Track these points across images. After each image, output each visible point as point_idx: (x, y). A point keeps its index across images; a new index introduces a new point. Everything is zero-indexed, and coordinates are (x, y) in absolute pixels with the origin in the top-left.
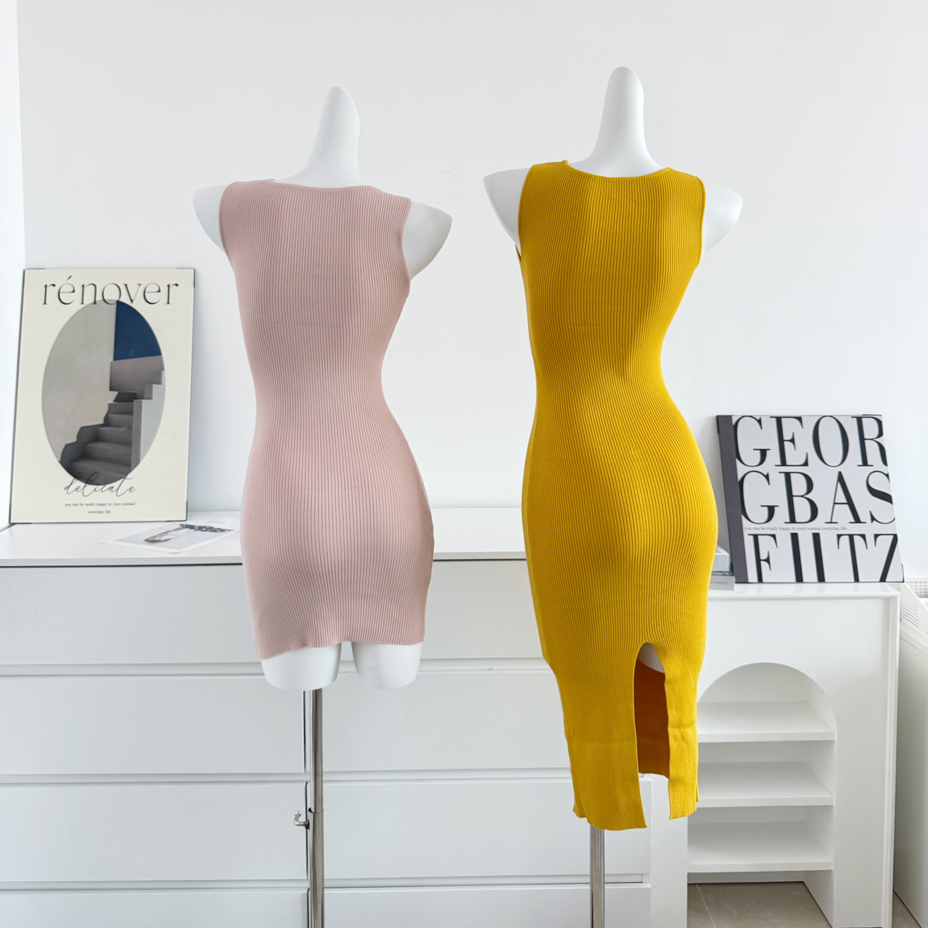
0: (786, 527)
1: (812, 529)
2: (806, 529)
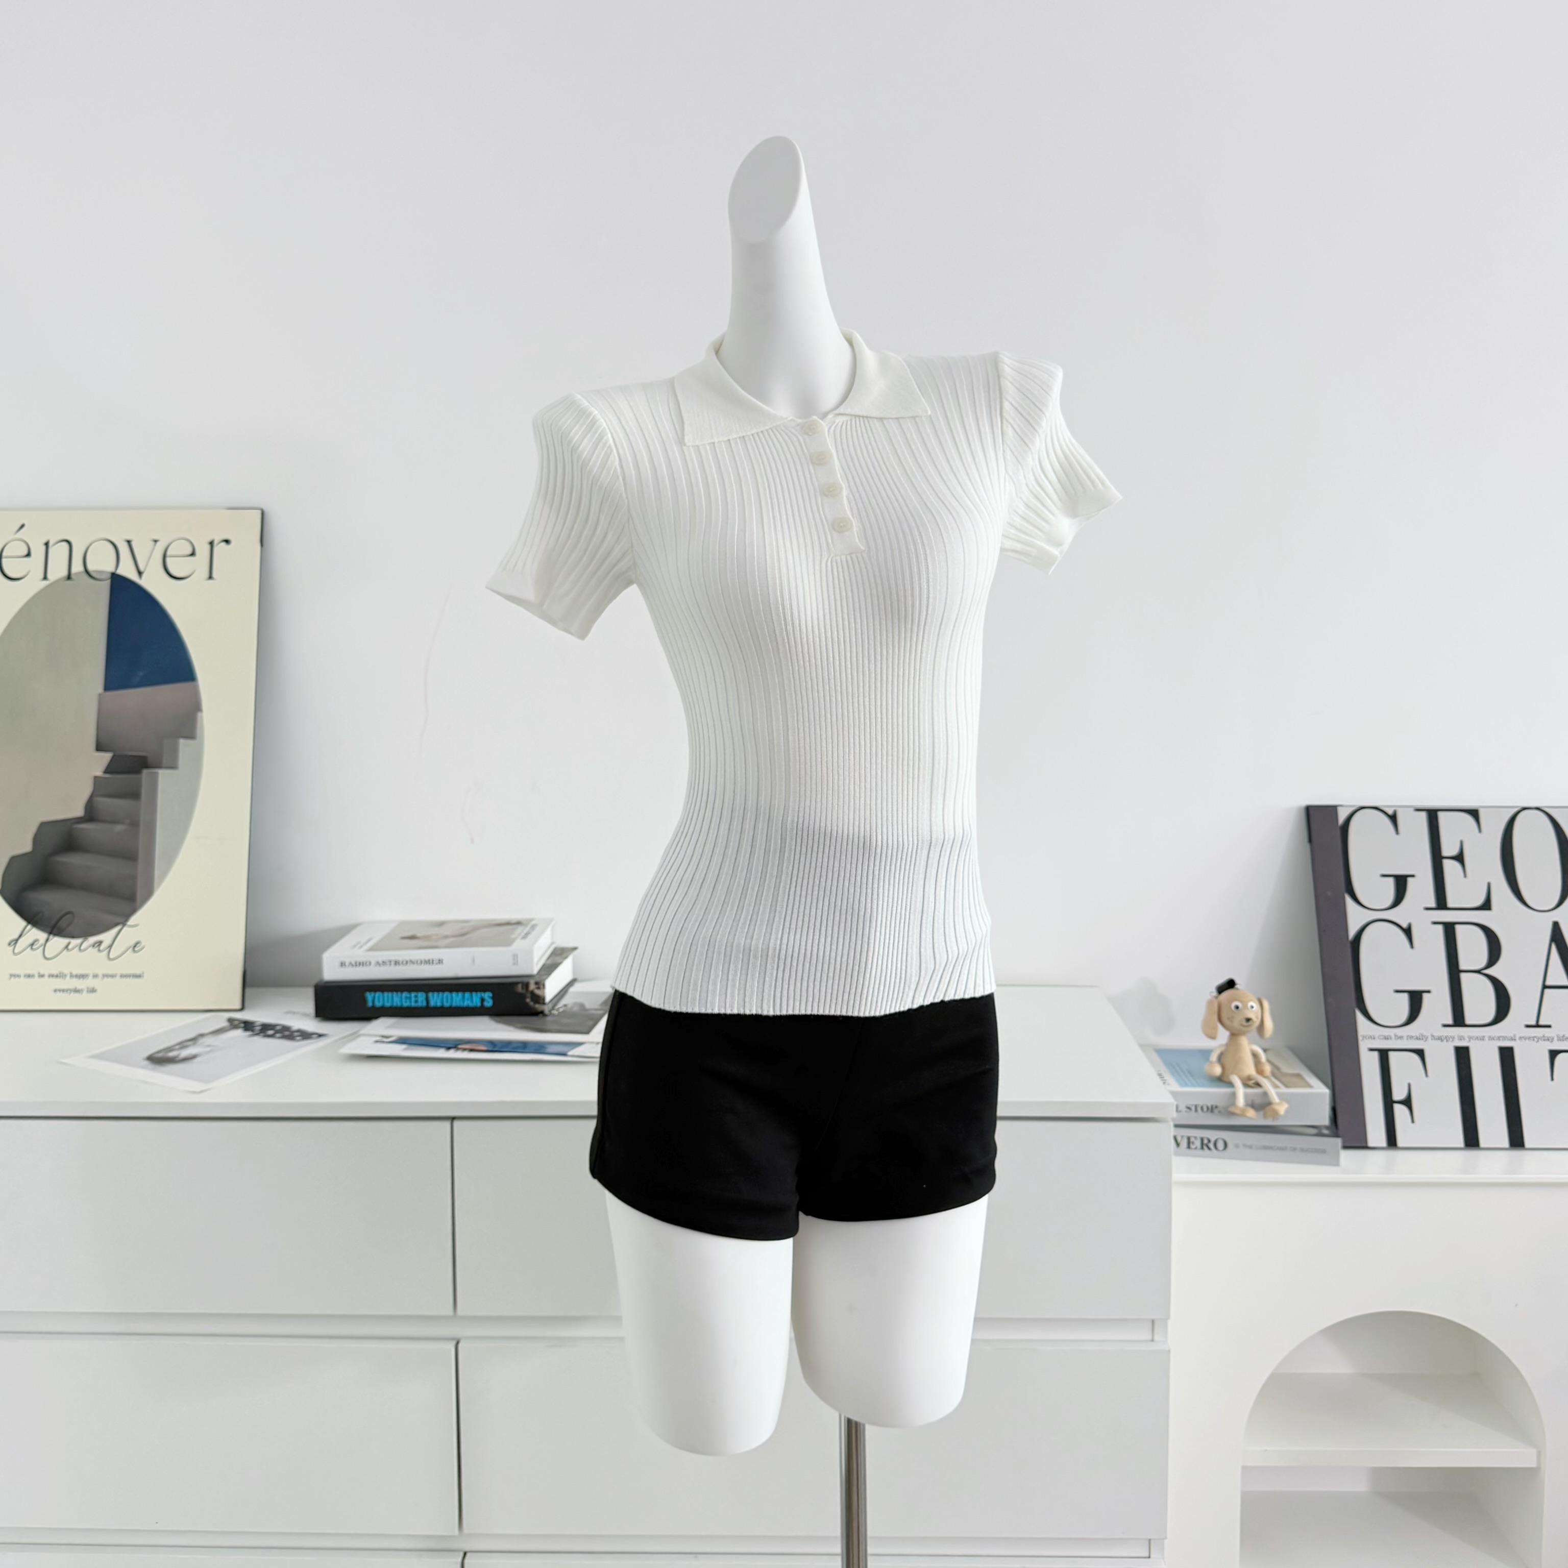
0: (1445, 1034)
1: (1499, 1038)
2: (1486, 1038)
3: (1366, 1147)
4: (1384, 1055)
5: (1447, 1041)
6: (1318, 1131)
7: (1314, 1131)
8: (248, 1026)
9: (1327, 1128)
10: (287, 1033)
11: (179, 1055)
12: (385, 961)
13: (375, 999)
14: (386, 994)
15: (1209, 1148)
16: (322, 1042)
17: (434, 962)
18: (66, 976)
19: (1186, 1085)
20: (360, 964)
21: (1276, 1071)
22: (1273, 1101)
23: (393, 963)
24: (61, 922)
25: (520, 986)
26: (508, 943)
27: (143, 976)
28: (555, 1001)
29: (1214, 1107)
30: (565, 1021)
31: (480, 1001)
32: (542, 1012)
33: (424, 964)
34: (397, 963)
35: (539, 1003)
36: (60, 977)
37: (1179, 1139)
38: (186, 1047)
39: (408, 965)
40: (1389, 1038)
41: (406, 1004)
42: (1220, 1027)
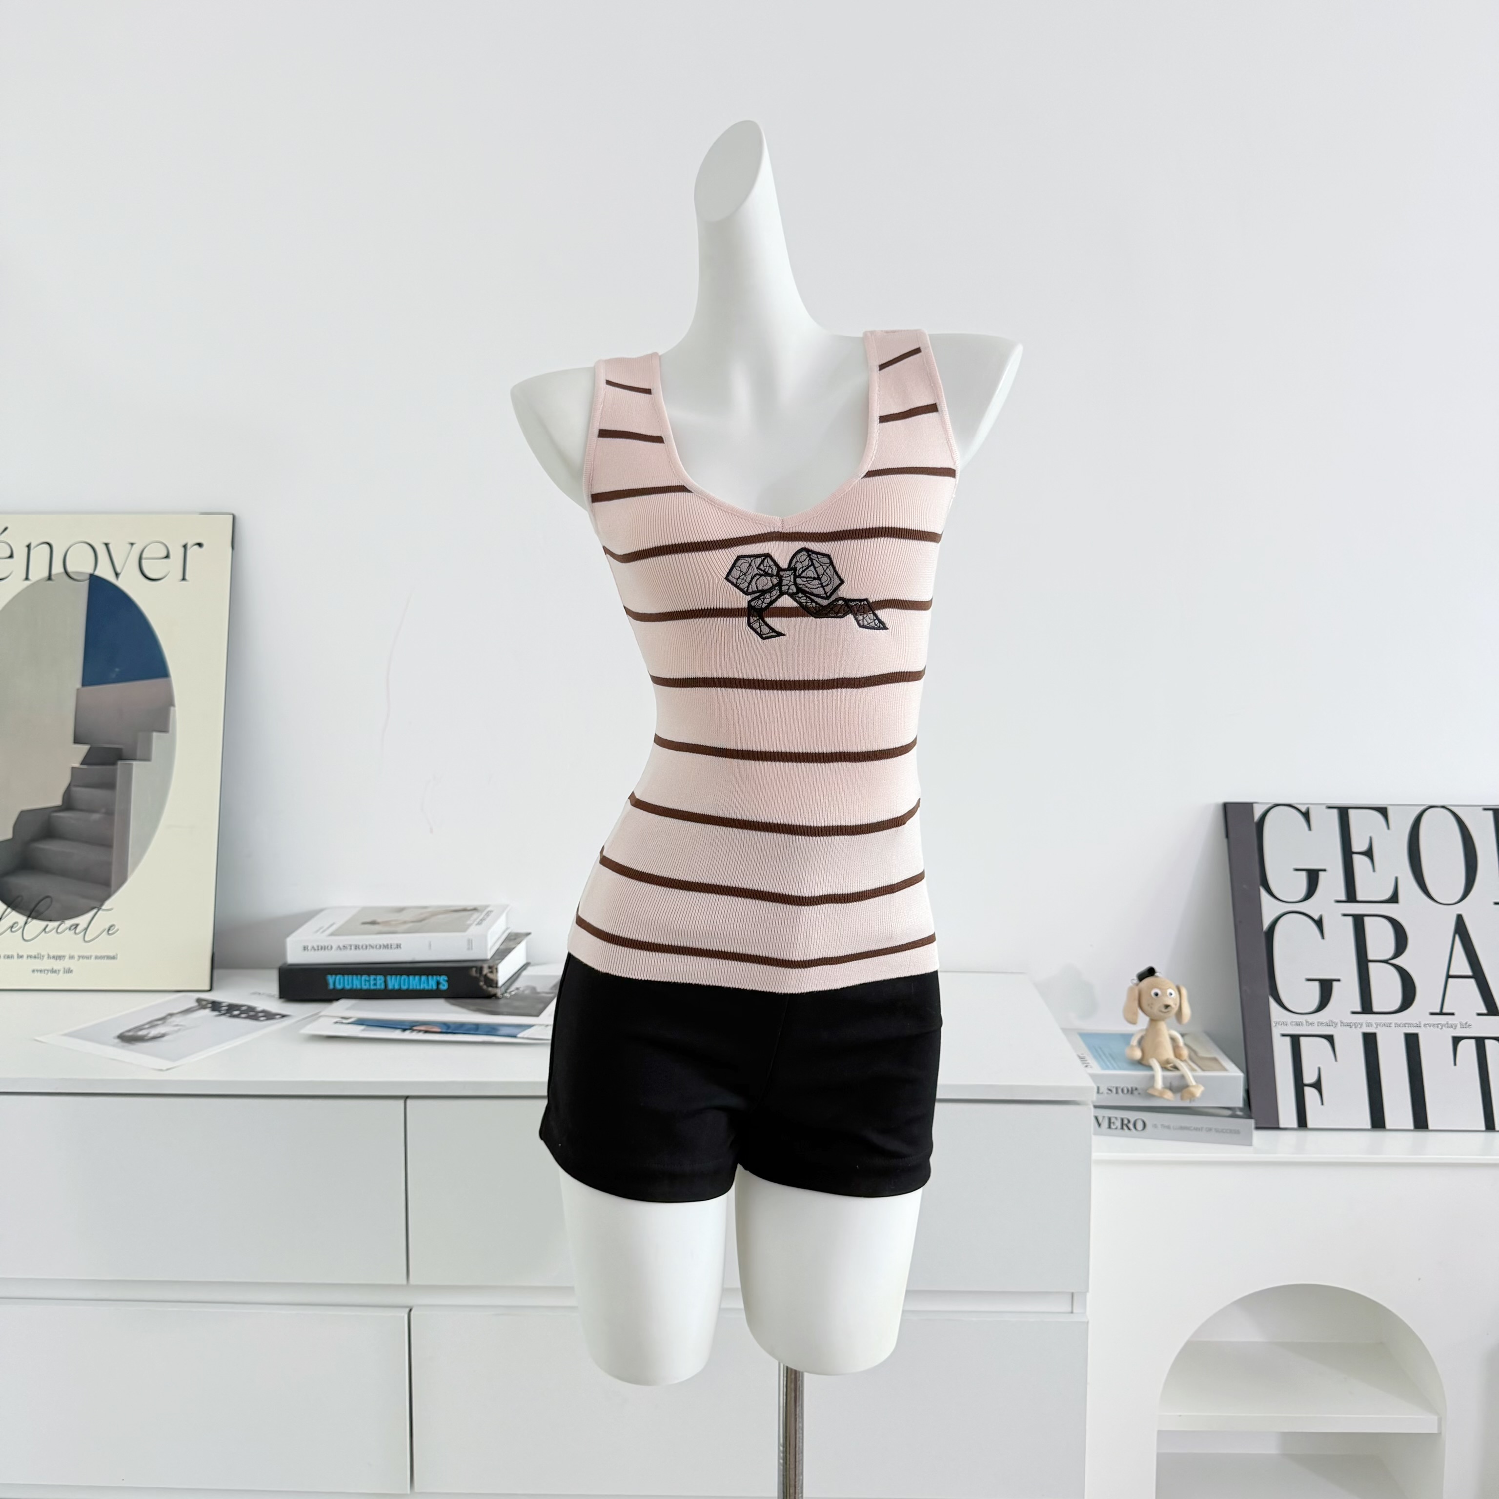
0: (1355, 1022)
1: (1404, 1025)
2: (1393, 1025)
3: (1278, 1128)
4: (1295, 1040)
5: (1356, 1027)
6: (1232, 1112)
7: (1229, 1112)
8: (215, 1006)
9: (1241, 1109)
10: (252, 1013)
11: (148, 1034)
12: (345, 946)
13: (336, 982)
14: (346, 977)
15: (1129, 1129)
16: (285, 1022)
17: (393, 947)
18: (43, 956)
19: (1108, 1068)
20: (322, 948)
21: (1193, 1054)
22: (1191, 1085)
23: (353, 948)
24: (38, 906)
25: (474, 970)
26: (464, 929)
27: (117, 958)
28: (508, 984)
29: (1134, 1089)
30: (517, 1004)
31: (436, 984)
32: (493, 996)
33: (383, 948)
34: (357, 947)
35: (491, 986)
36: (38, 958)
37: (1100, 1120)
38: (157, 1025)
39: (368, 949)
40: (1301, 1024)
41: (364, 987)
42: (1140, 1012)
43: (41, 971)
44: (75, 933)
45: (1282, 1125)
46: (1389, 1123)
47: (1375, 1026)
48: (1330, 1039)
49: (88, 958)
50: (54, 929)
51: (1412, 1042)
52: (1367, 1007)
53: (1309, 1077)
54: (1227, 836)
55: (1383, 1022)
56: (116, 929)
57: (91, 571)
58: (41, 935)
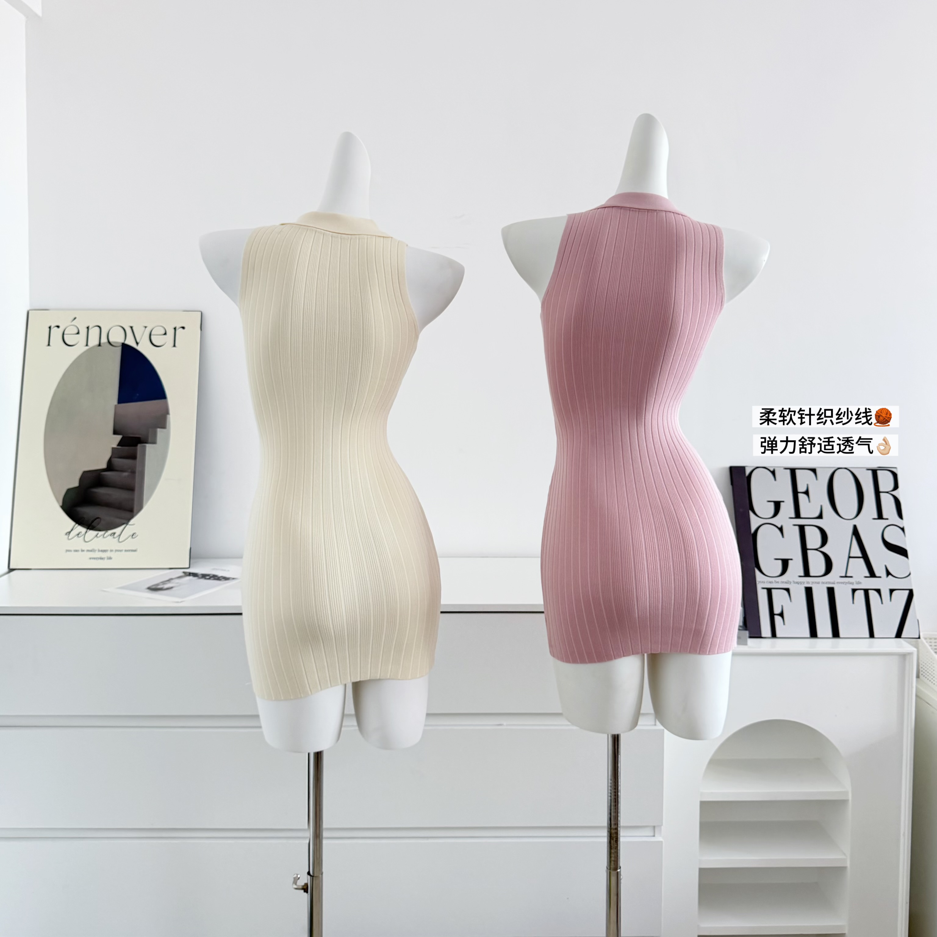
0: (800, 581)
1: (826, 583)
2: (821, 583)
3: (761, 637)
4: (769, 591)
5: (801, 584)
8: (195, 575)
10: (216, 578)
11: (163, 587)
18: (95, 550)
24: (94, 523)
27: (137, 551)
36: (93, 551)
38: (167, 583)
40: (772, 582)
43: (94, 558)
44: (114, 537)
45: (763, 635)
46: (819, 634)
47: (811, 583)
48: (788, 590)
49: (121, 551)
50: (102, 535)
51: (831, 592)
52: (807, 573)
53: (777, 610)
54: (732, 483)
55: (816, 581)
56: (136, 535)
57: (121, 340)
58: (94, 539)
